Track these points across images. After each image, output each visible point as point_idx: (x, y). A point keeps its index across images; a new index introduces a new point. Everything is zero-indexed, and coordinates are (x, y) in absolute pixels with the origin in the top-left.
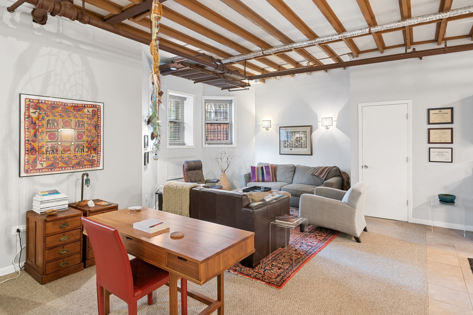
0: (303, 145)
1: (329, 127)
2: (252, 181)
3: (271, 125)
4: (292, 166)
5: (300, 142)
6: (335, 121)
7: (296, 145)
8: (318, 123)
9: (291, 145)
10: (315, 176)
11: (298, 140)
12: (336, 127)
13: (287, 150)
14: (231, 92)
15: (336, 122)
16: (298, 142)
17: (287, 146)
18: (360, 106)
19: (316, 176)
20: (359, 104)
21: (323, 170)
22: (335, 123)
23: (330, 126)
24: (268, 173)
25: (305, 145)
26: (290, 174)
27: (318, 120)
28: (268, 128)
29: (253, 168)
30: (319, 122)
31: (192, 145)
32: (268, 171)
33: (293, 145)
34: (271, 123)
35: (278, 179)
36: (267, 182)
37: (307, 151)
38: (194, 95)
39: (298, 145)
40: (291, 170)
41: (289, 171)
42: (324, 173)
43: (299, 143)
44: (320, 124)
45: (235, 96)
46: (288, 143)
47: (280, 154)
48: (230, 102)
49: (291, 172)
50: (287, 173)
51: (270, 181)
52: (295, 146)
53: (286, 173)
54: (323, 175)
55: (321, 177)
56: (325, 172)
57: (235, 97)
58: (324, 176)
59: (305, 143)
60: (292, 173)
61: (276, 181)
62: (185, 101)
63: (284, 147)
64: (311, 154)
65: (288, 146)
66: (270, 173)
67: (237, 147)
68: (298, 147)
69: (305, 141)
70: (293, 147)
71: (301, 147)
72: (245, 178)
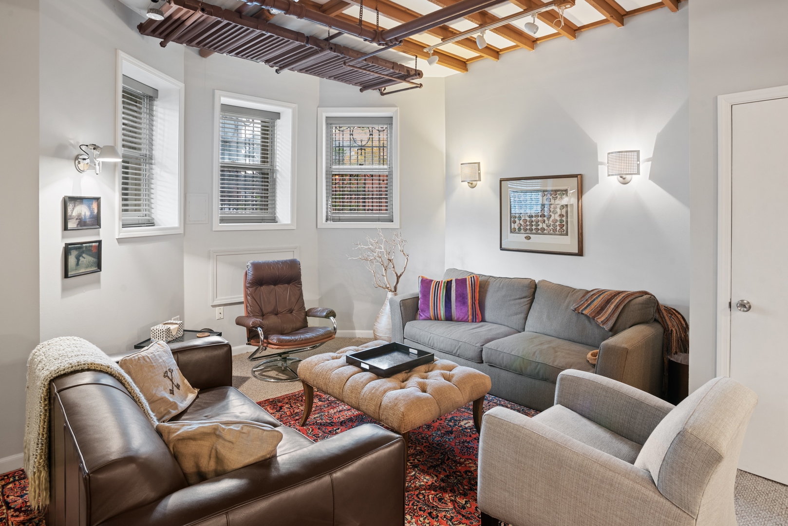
0: (558, 228)
1: (628, 177)
2: (421, 318)
3: (479, 174)
4: (527, 282)
5: (551, 219)
6: (648, 160)
7: (539, 227)
8: (599, 166)
9: (528, 227)
10: (582, 315)
11: (546, 214)
12: (650, 178)
13: (517, 240)
14: (385, 96)
15: (650, 163)
16: (546, 218)
17: (517, 228)
18: (724, 103)
19: (586, 315)
20: (719, 97)
21: (608, 302)
22: (645, 168)
23: (633, 176)
24: (461, 298)
25: (564, 228)
26: (520, 304)
27: (599, 160)
28: (474, 183)
29: (426, 284)
30: (602, 164)
31: (289, 222)
32: (463, 294)
33: (534, 227)
34: (479, 170)
35: (488, 315)
36: (458, 321)
37: (569, 242)
38: (294, 105)
39: (546, 228)
40: (524, 295)
41: (518, 297)
42: (610, 311)
43: (547, 222)
44: (603, 170)
45: (396, 106)
46: (521, 222)
47: (502, 249)
48: (389, 120)
49: (522, 300)
50: (512, 302)
51: (466, 321)
52: (538, 229)
53: (510, 300)
54: (606, 315)
55: (600, 321)
56: (612, 306)
57: (396, 108)
58: (607, 320)
59: (564, 223)
60: (524, 302)
61: (483, 320)
62: (278, 120)
63: (511, 232)
64: (580, 253)
65: (520, 229)
66: (467, 299)
67: (401, 228)
68: (545, 232)
69: (563, 216)
70: (534, 231)
71: (552, 232)
72: (402, 308)
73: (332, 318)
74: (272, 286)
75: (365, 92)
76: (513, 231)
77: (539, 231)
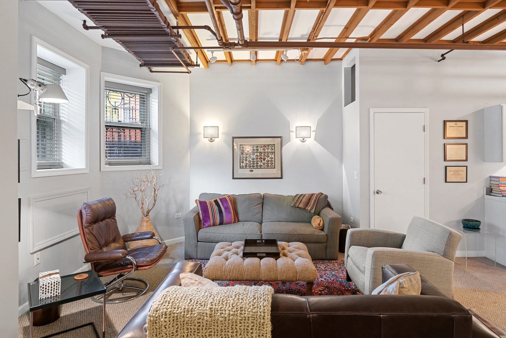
0: (270, 165)
1: (305, 139)
2: (205, 226)
3: (218, 133)
4: (259, 196)
5: (266, 160)
6: (314, 131)
7: (259, 165)
8: (291, 133)
9: (252, 165)
10: (298, 208)
11: (262, 157)
12: (315, 140)
13: (244, 172)
14: (153, 73)
15: (315, 132)
16: (262, 160)
17: (244, 165)
18: (372, 111)
19: (300, 208)
20: (370, 109)
21: (310, 199)
22: (313, 134)
23: (307, 138)
25: (273, 165)
26: (258, 208)
27: (291, 130)
28: (213, 139)
29: (203, 204)
30: (292, 132)
31: (85, 168)
32: (228, 207)
33: (255, 165)
34: (218, 131)
35: (241, 217)
36: (226, 224)
37: (275, 172)
38: (87, 66)
39: (262, 165)
41: (256, 204)
42: (312, 204)
43: (263, 162)
44: (293, 135)
45: (160, 82)
46: (247, 162)
47: (234, 178)
48: (150, 91)
49: (259, 206)
50: (254, 207)
51: (231, 223)
52: (258, 166)
53: (252, 207)
54: (311, 206)
55: (309, 209)
56: (313, 201)
57: (161, 84)
58: (312, 208)
59: (273, 162)
61: (238, 221)
62: (63, 76)
64: (281, 178)
65: (246, 166)
66: (230, 209)
67: (163, 169)
68: (262, 167)
69: (272, 158)
70: (255, 167)
71: (266, 167)
74: (100, 222)
76: (241, 167)
77: (259, 167)
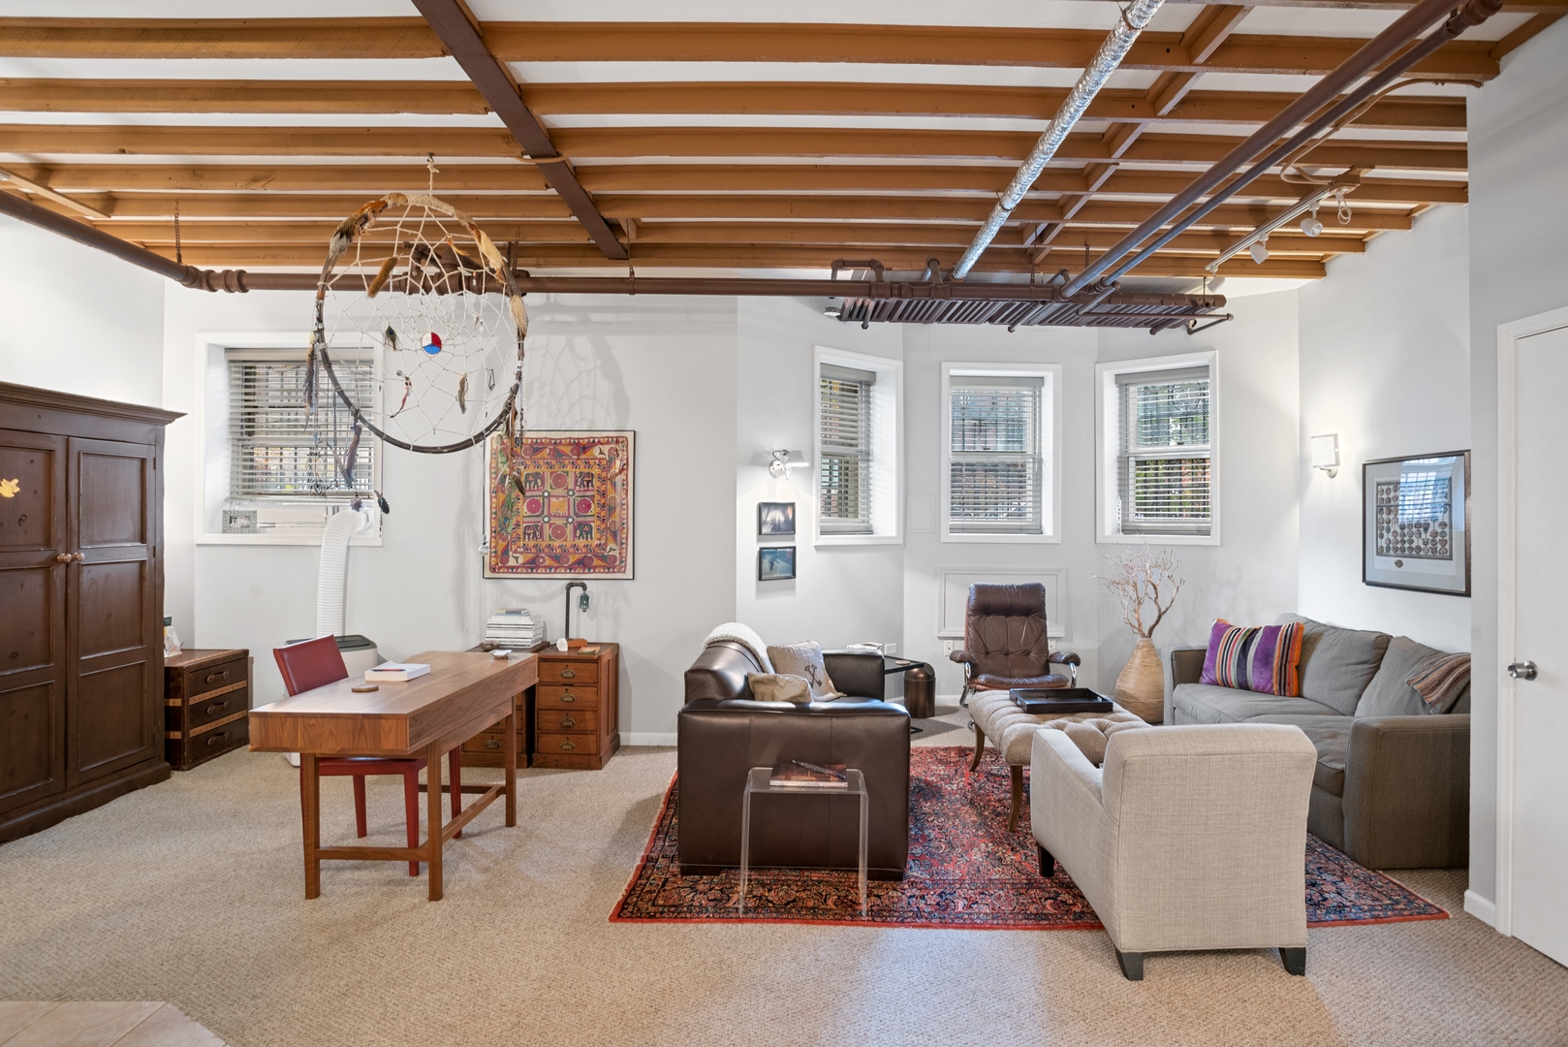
0: (1439, 546)
3: (1338, 454)
5: (1430, 531)
7: (1414, 545)
9: (1399, 546)
13: (1383, 566)
16: (1422, 529)
17: (1385, 546)
18: (1505, 335)
20: (1499, 328)
21: (1450, 671)
24: (1265, 658)
25: (1447, 547)
26: (1356, 671)
28: (1331, 468)
29: (1220, 629)
31: (1050, 533)
32: (1268, 649)
33: (1406, 545)
34: (1336, 446)
37: (1448, 572)
38: (1055, 366)
39: (1422, 546)
40: (1364, 658)
41: (1354, 661)
42: (1446, 686)
43: (1423, 536)
45: (1211, 350)
46: (1391, 536)
47: (1364, 580)
49: (1365, 667)
50: (1343, 669)
51: (1270, 692)
52: (1413, 549)
53: (1340, 666)
56: (1451, 679)
58: (1438, 700)
59: (1447, 538)
60: (1363, 670)
62: (1042, 388)
63: (1378, 554)
64: (1468, 594)
65: (1388, 548)
66: (1272, 656)
67: (1222, 545)
68: (1422, 553)
69: (1445, 525)
70: (1407, 552)
71: (1430, 553)
72: (1174, 662)
73: (1072, 665)
74: (1003, 618)
75: (1158, 333)
76: (1380, 552)
77: (1414, 552)
